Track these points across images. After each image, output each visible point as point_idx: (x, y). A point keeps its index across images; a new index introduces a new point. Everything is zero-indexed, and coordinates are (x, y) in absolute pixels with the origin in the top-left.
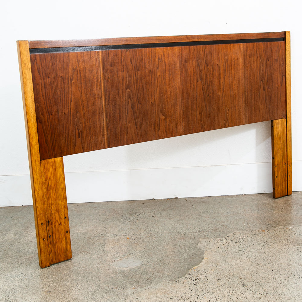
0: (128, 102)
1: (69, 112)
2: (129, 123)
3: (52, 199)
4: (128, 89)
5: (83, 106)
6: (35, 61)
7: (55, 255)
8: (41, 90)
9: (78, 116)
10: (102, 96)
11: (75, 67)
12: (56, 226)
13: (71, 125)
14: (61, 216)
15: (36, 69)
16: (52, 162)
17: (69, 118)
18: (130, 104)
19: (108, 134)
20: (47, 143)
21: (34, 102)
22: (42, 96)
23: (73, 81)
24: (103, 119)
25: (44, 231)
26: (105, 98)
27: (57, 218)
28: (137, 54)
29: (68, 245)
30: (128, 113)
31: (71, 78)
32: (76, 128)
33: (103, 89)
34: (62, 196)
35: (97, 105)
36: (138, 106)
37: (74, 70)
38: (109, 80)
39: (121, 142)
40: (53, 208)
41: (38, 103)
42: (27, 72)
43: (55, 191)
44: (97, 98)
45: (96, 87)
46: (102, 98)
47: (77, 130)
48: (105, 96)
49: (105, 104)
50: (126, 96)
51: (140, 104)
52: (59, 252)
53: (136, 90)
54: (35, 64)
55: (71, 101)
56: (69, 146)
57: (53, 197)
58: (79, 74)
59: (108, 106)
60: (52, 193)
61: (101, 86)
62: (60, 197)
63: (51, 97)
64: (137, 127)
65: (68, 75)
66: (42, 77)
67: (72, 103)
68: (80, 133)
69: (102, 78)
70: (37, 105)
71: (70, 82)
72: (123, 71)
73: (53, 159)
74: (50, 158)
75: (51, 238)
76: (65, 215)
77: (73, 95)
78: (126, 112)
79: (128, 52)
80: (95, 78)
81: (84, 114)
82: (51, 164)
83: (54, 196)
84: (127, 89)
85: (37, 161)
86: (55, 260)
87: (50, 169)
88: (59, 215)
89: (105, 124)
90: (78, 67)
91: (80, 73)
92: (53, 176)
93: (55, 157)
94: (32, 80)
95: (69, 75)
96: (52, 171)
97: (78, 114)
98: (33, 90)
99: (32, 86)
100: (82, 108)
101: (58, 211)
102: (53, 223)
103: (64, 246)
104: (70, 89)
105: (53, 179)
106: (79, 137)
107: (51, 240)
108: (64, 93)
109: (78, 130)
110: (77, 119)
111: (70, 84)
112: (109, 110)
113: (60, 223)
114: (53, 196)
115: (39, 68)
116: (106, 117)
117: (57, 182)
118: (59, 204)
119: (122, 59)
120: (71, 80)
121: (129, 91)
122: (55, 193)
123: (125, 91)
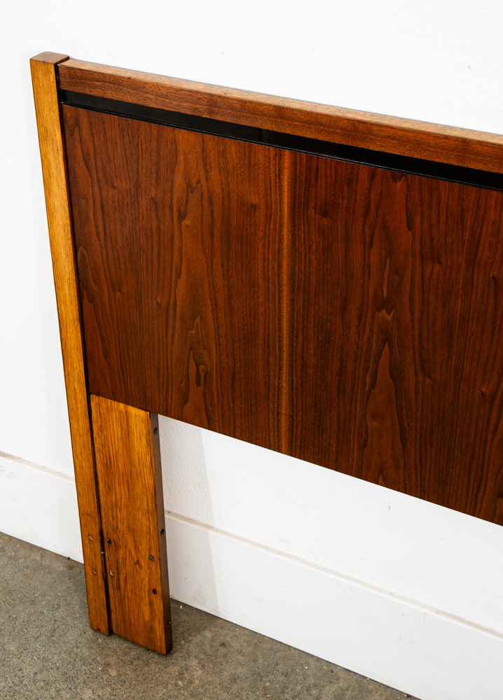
0: (380, 353)
1: (171, 305)
2: (374, 417)
3: (118, 496)
4: (384, 311)
5: (216, 306)
6: (77, 128)
7: (124, 621)
8: (91, 215)
9: (197, 325)
10: (279, 299)
11: (194, 180)
12: (128, 560)
13: (175, 341)
14: (141, 548)
15: (79, 152)
16: (120, 412)
17: (171, 321)
18: (384, 360)
19: (292, 417)
20: (106, 358)
21: (70, 242)
22: (94, 230)
23: (187, 222)
24: (280, 369)
25: (95, 556)
26: (293, 309)
27: (131, 545)
28: (439, 203)
29: (157, 623)
30: (373, 386)
31: (179, 210)
32: (189, 356)
33: (285, 278)
34: (145, 504)
35: (261, 318)
36: (417, 382)
37: (189, 188)
38: (313, 257)
39: (336, 459)
40: (119, 516)
41: (84, 247)
42: (51, 154)
43: (126, 483)
44: (262, 299)
45: (260, 262)
46: (280, 303)
47: (192, 363)
48: (292, 302)
49: (292, 328)
50: (371, 330)
51: (430, 377)
52: (133, 620)
53: (416, 326)
54: (77, 136)
55: (179, 276)
56: (167, 392)
57: (121, 494)
58: (206, 204)
59: (300, 337)
60: (120, 484)
61: (280, 266)
62: (138, 503)
63: (120, 243)
64: (404, 446)
65: (172, 198)
66: (96, 180)
67: (182, 283)
68: (202, 374)
69: (285, 243)
70: (82, 251)
71: (175, 219)
72: (371, 245)
73: (122, 406)
74: (115, 398)
75: (115, 579)
76: (150, 549)
77: (184, 262)
78: (368, 380)
79: (399, 185)
80: (261, 234)
81: (218, 327)
82: (115, 414)
83: (123, 492)
84: (379, 309)
85: (78, 390)
86: (123, 630)
87: (113, 425)
88: (135, 541)
89: (284, 384)
90: (203, 182)
91: (211, 203)
92: (121, 444)
93: (127, 403)
94: (64, 182)
95: (175, 201)
96: (119, 433)
97: (198, 320)
98: (67, 208)
99: (65, 197)
100: (210, 308)
101: (132, 531)
102: (121, 551)
103: (147, 618)
104: (177, 240)
105: (120, 451)
106: (198, 385)
107: (115, 583)
108: (159, 245)
109: (197, 365)
110: (193, 332)
111: (176, 226)
112: (303, 349)
113: (138, 561)
114: (121, 492)
115: (88, 152)
116: (291, 366)
117: (131, 464)
118: (134, 517)
119: (369, 202)
120: (182, 217)
121: (389, 318)
122: (126, 488)
123: (370, 314)
